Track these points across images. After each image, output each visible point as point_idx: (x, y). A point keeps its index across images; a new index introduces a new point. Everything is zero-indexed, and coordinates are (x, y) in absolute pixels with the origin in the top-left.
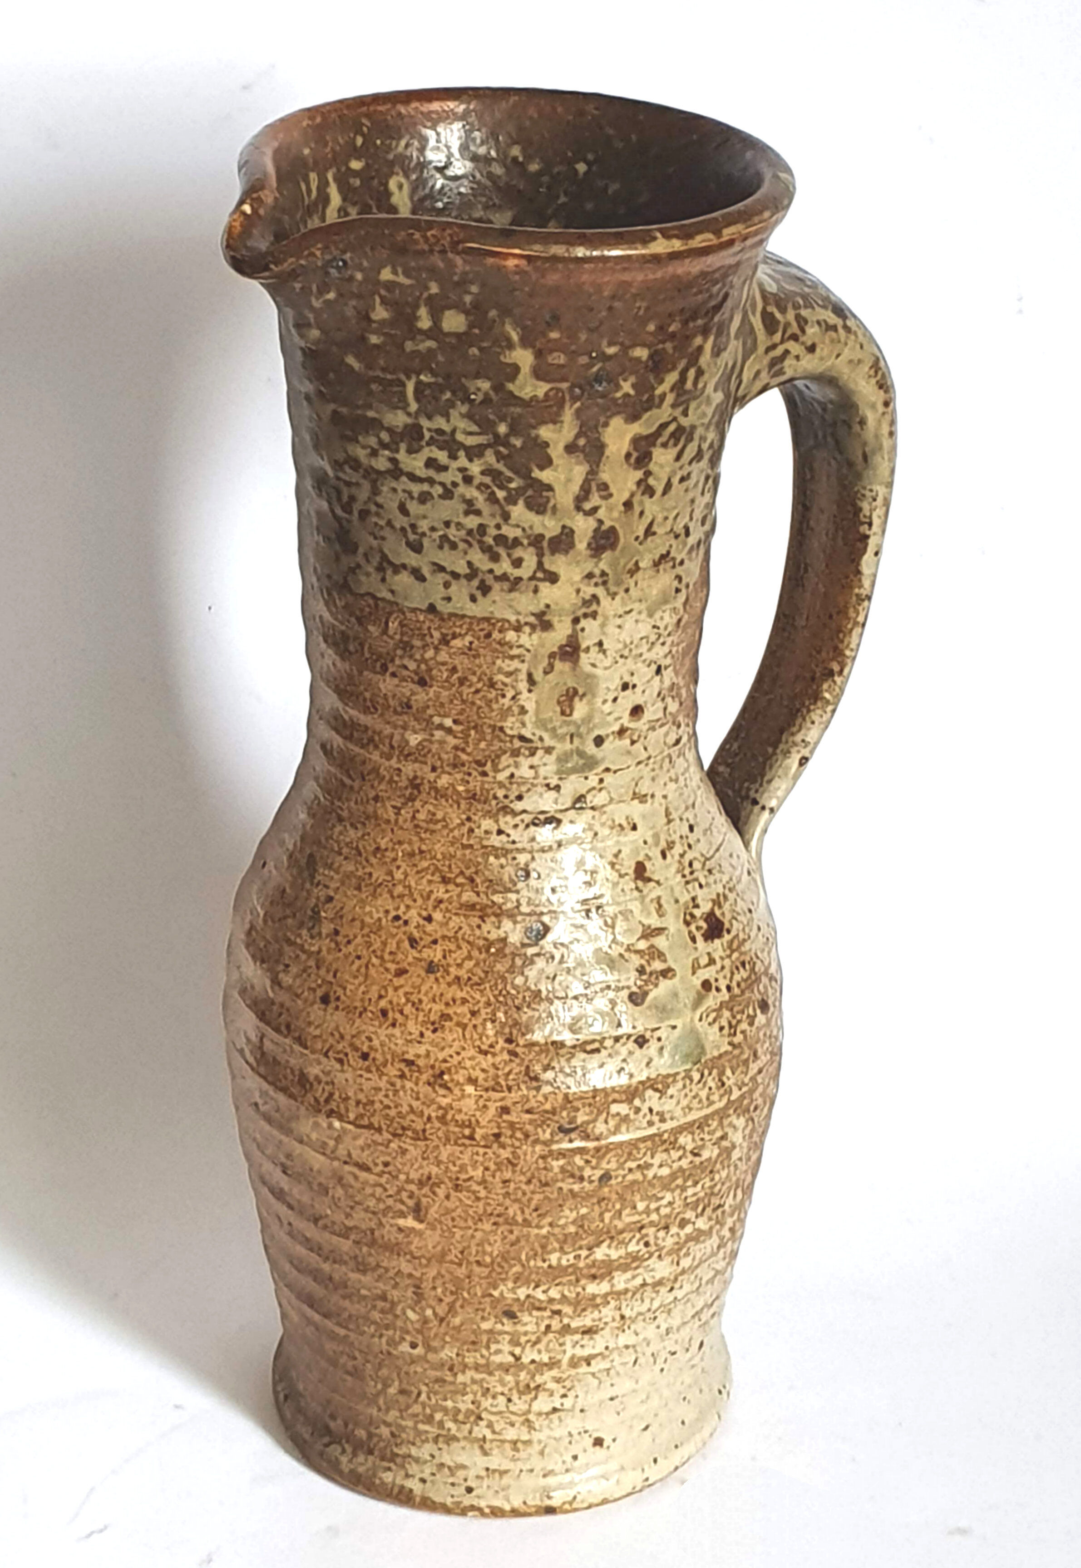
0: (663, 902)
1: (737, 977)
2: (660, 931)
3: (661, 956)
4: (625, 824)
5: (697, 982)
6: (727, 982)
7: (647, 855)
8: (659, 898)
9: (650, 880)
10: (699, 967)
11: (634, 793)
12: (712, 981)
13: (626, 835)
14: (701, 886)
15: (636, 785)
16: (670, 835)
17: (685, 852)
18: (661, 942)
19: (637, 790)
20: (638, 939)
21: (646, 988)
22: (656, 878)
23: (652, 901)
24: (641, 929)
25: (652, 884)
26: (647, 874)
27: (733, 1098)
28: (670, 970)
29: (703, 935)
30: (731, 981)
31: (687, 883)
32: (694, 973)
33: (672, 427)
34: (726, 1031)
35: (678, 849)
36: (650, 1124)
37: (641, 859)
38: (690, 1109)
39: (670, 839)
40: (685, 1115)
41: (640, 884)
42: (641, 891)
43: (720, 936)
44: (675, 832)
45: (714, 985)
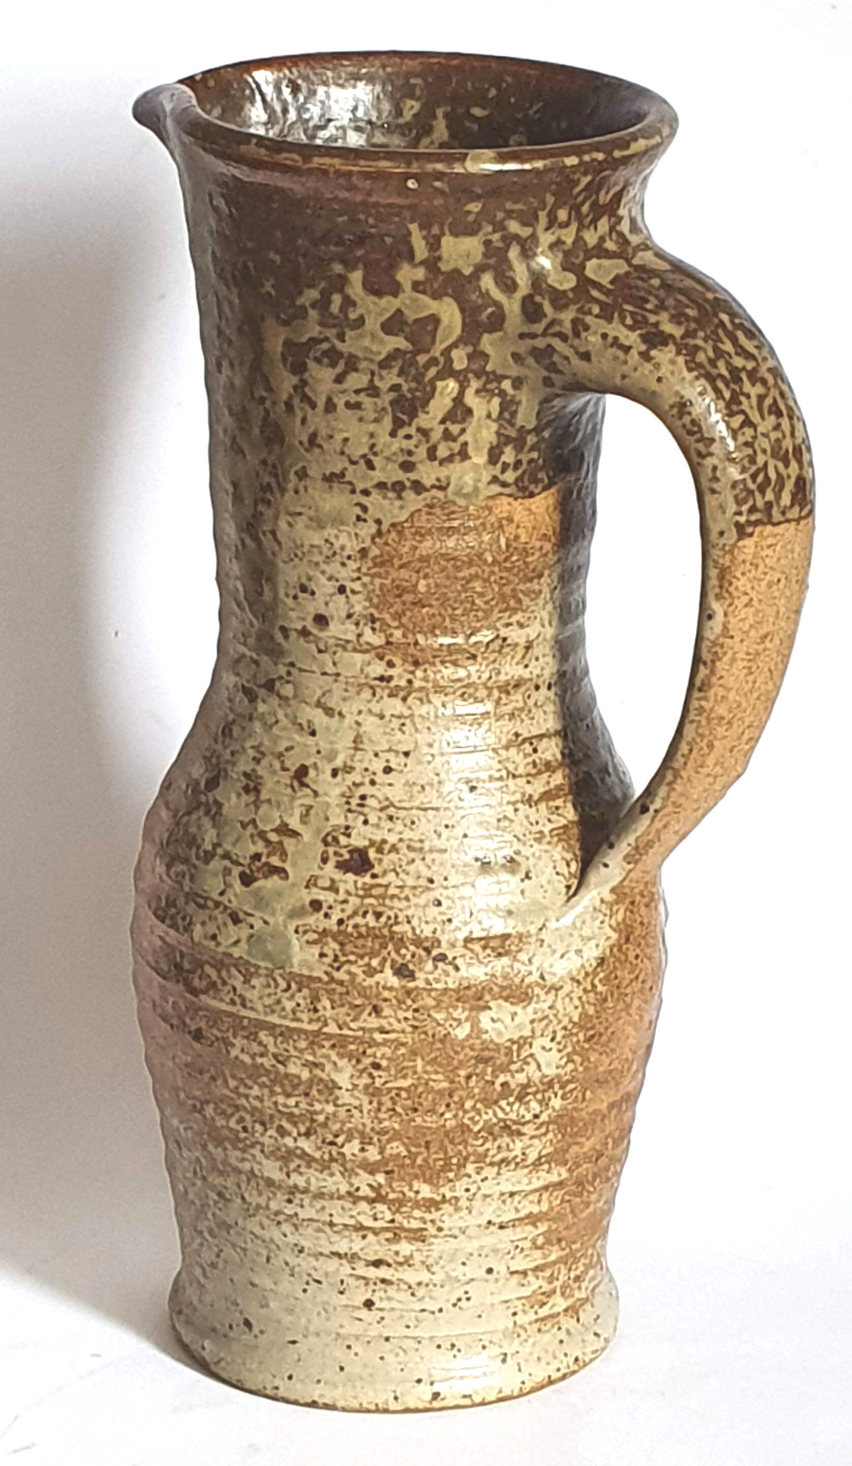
0: (312, 812)
1: (359, 920)
2: (295, 834)
3: (284, 855)
4: (305, 725)
5: (307, 897)
6: (344, 916)
7: (315, 764)
8: (311, 807)
9: (307, 786)
10: (315, 885)
11: (319, 701)
12: (325, 906)
13: (301, 736)
14: (366, 822)
15: (324, 695)
16: (352, 760)
17: (362, 784)
18: (290, 844)
19: (323, 700)
20: (272, 830)
21: (256, 874)
22: (314, 787)
23: (302, 805)
24: (278, 822)
25: (308, 791)
26: (307, 780)
27: (325, 1030)
28: (284, 870)
29: (337, 862)
30: (349, 918)
31: (350, 811)
32: (307, 887)
33: (325, 346)
34: (327, 960)
35: (355, 777)
36: (233, 1002)
37: (307, 763)
38: (273, 1012)
39: (349, 763)
40: (266, 1014)
41: (296, 784)
42: (294, 790)
43: (357, 873)
44: (361, 761)
45: (325, 909)
